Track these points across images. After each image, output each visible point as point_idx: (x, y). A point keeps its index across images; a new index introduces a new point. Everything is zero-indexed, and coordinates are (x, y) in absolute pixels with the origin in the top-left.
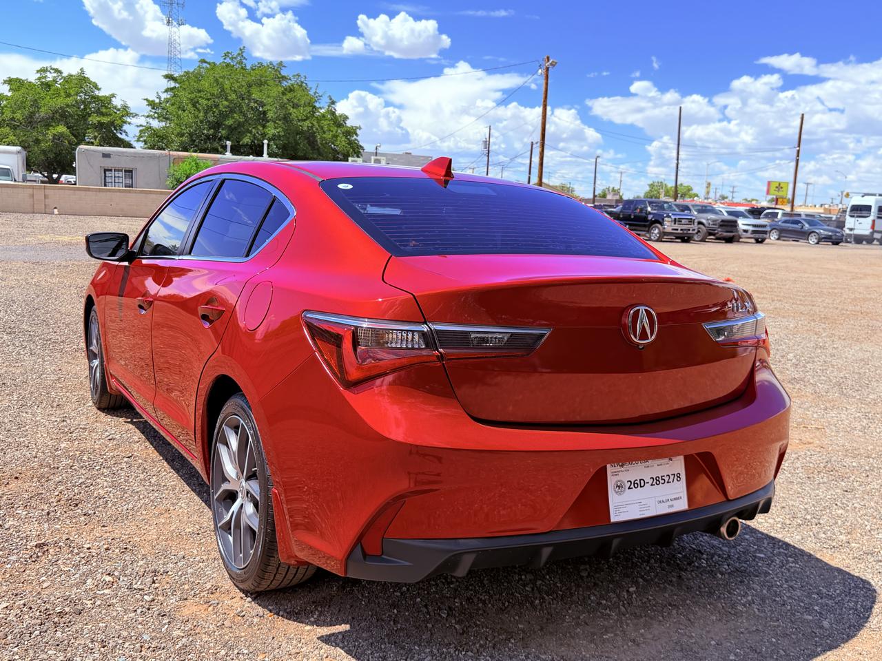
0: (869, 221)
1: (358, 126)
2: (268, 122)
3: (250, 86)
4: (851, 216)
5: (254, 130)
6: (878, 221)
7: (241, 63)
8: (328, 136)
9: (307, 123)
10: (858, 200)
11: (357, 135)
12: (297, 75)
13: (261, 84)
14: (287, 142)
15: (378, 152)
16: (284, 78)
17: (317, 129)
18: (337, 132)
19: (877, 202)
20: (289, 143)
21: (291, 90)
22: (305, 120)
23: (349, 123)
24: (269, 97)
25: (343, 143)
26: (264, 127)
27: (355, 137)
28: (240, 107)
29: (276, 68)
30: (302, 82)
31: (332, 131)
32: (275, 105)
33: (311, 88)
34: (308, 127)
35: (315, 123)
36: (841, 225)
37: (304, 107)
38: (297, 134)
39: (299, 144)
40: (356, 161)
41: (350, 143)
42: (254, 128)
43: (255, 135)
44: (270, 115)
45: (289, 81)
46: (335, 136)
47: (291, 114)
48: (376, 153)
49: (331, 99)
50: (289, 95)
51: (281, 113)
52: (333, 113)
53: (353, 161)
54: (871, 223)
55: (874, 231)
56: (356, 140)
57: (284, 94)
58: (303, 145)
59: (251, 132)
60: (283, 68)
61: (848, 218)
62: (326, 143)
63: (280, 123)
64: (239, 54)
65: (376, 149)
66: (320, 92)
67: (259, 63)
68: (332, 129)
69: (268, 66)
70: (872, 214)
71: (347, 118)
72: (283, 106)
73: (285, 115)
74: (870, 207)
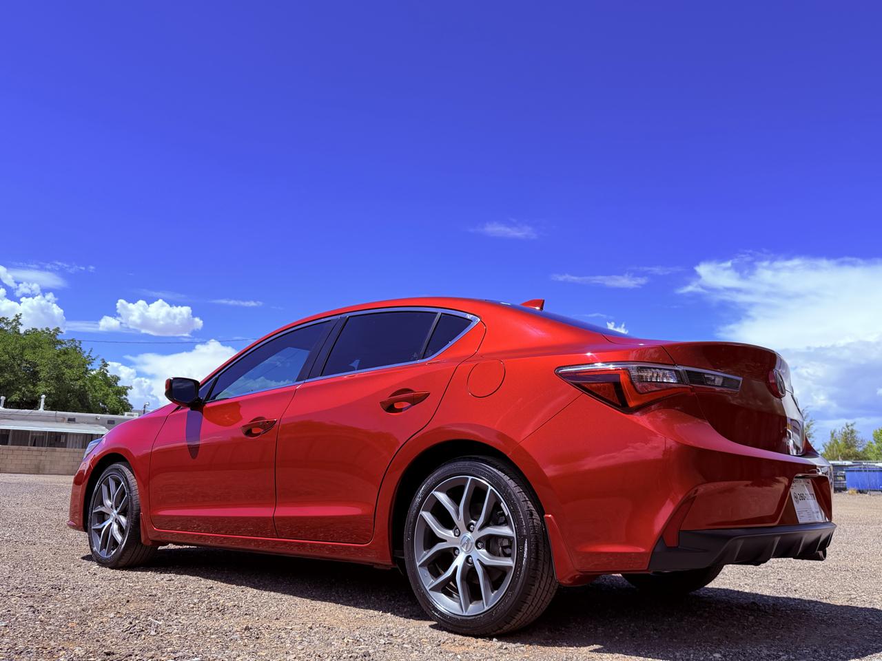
1: (130, 386)
2: (40, 381)
3: (23, 348)
5: (23, 389)
7: (15, 328)
8: (99, 395)
9: (80, 382)
11: (126, 394)
12: (72, 340)
13: (35, 347)
14: (57, 399)
15: (146, 410)
16: (60, 342)
17: (89, 388)
18: (107, 391)
20: (59, 400)
21: (65, 353)
22: (77, 380)
23: (120, 384)
24: (42, 358)
25: (114, 401)
26: (35, 385)
27: (124, 396)
28: (12, 366)
29: (52, 333)
30: (77, 347)
31: (103, 390)
32: (49, 366)
33: (85, 352)
34: (80, 386)
35: (87, 382)
37: (77, 368)
38: (69, 392)
39: (69, 402)
40: (132, 415)
41: (121, 402)
42: (23, 386)
43: (24, 392)
44: (42, 375)
45: (64, 345)
46: (107, 395)
47: (64, 374)
48: (144, 411)
49: (104, 362)
50: (63, 358)
51: (54, 373)
52: (105, 375)
53: (128, 415)
56: (125, 399)
57: (58, 356)
58: (74, 401)
59: (20, 390)
60: (60, 334)
62: (97, 401)
63: (51, 381)
64: (14, 320)
65: (145, 407)
66: (93, 355)
67: (33, 329)
68: (103, 388)
69: (43, 331)
71: (118, 379)
72: (56, 367)
73: (57, 375)
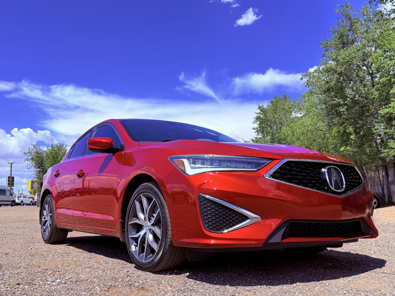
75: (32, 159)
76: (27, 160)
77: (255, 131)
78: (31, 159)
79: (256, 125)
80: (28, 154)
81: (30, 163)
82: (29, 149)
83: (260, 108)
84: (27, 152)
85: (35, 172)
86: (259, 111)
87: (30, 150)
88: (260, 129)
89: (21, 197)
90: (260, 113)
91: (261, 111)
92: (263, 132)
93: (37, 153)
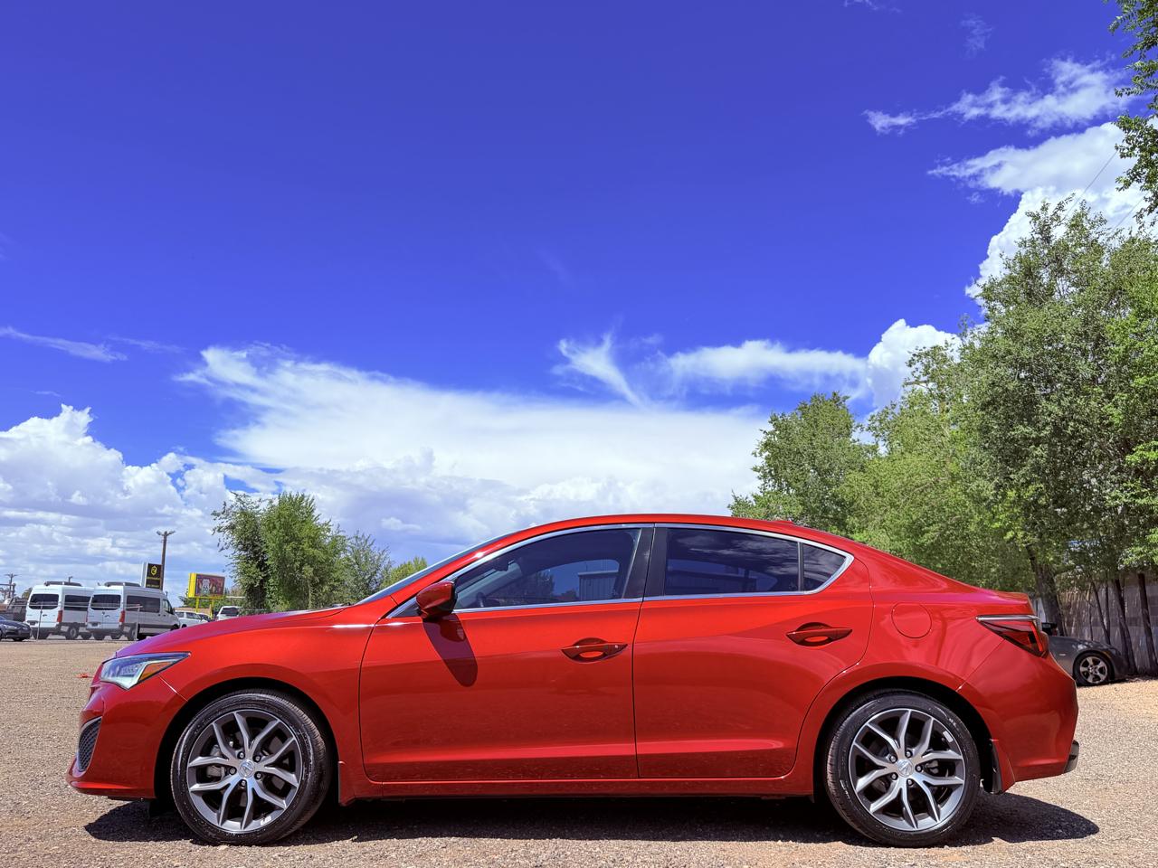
0: (55, 612)
4: (31, 607)
6: (66, 613)
10: (40, 589)
19: (64, 591)
36: (21, 617)
54: (57, 614)
55: (61, 624)
61: (28, 609)
70: (59, 604)
74: (57, 596)
75: (232, 527)
76: (219, 531)
77: (758, 474)
78: (227, 528)
79: (760, 461)
80: (222, 516)
81: (227, 538)
82: (225, 504)
83: (774, 420)
84: (219, 510)
85: (238, 558)
86: (770, 428)
87: (228, 507)
88: (770, 472)
89: (183, 616)
90: (771, 433)
91: (777, 427)
92: (776, 478)
93: (243, 512)
